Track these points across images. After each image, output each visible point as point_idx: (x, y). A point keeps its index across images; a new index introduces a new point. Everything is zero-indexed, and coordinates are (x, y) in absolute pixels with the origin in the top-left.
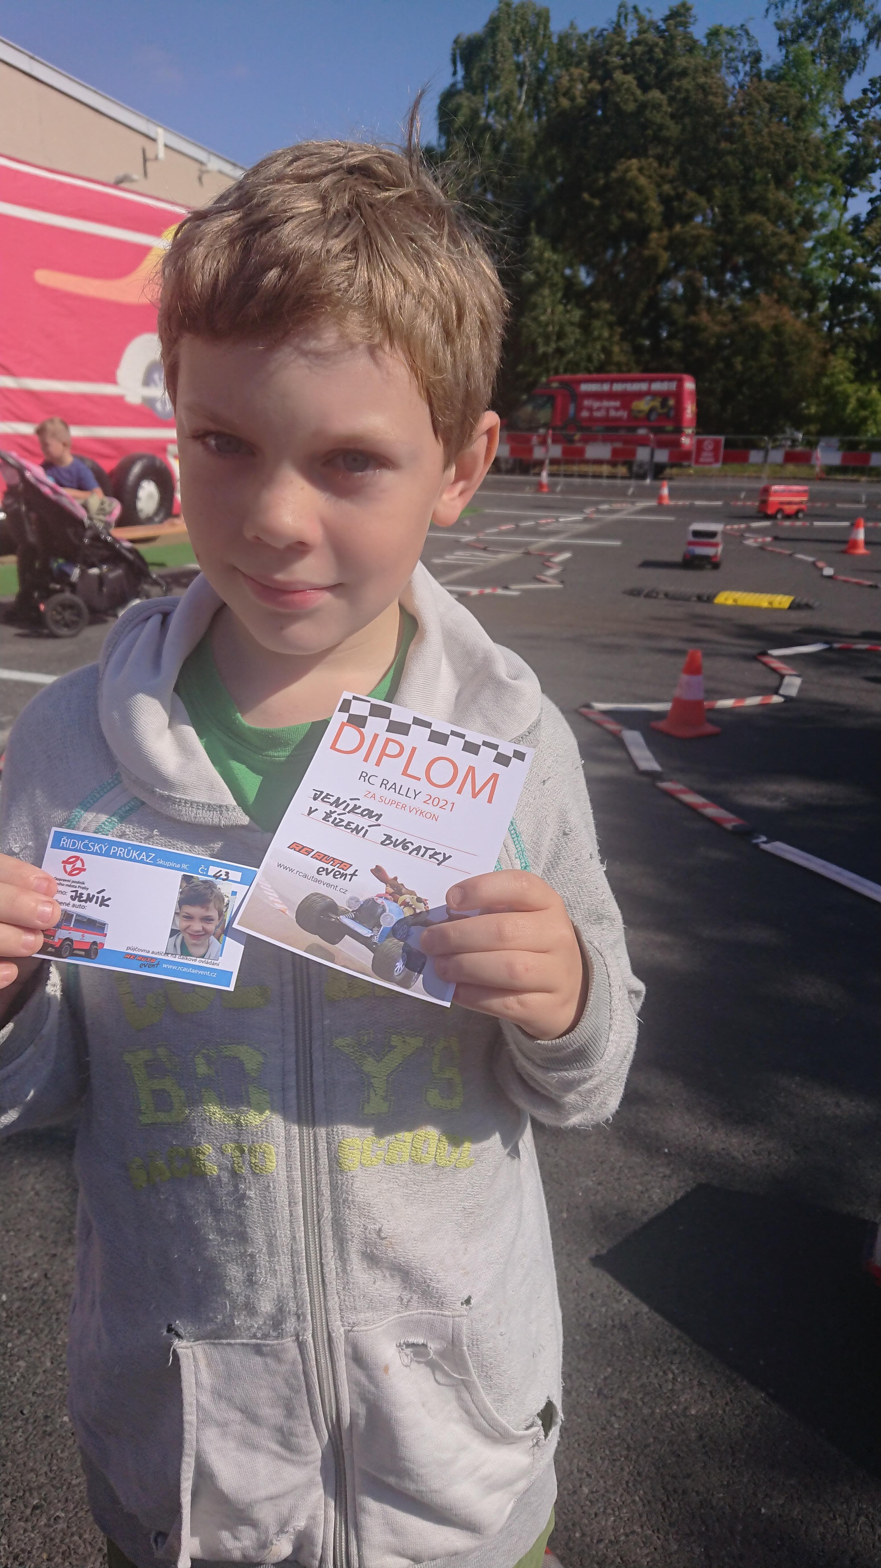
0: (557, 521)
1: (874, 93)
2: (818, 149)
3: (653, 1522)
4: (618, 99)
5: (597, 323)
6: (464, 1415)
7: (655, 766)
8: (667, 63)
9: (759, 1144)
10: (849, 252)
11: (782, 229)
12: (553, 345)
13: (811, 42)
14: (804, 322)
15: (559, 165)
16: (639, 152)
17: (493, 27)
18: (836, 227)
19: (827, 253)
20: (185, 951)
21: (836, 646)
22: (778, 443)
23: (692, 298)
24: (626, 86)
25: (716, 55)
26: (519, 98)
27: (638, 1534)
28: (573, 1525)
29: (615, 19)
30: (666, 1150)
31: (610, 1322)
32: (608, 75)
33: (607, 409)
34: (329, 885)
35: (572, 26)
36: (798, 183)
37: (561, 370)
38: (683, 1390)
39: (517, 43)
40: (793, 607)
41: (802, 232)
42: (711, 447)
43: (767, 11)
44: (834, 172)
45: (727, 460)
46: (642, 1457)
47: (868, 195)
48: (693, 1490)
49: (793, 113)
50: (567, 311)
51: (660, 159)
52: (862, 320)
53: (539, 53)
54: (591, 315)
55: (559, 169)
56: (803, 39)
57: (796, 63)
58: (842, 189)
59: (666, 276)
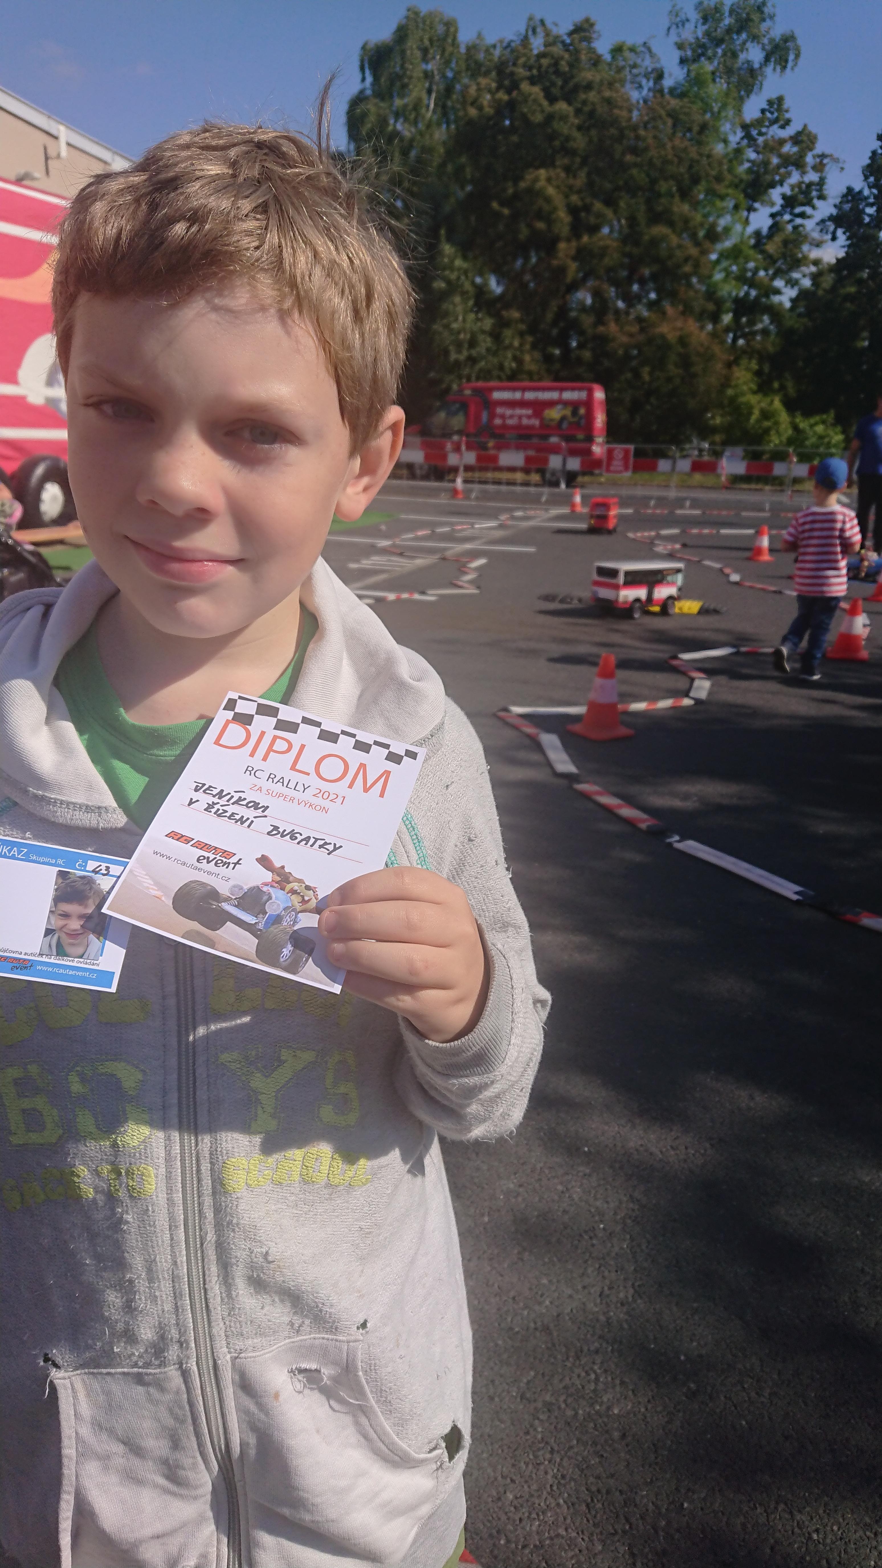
0: (473, 527)
1: (772, 113)
2: (720, 164)
3: (577, 1524)
4: (525, 110)
5: (508, 333)
6: (362, 1440)
7: (571, 768)
8: (572, 77)
9: (677, 1138)
10: (751, 265)
11: (687, 242)
12: (465, 353)
13: (711, 63)
14: (709, 334)
15: (468, 172)
16: (547, 162)
17: (402, 34)
18: (739, 240)
19: (730, 266)
20: (61, 951)
21: (743, 649)
22: (685, 453)
23: (601, 309)
24: (533, 97)
25: (620, 70)
26: (428, 106)
27: (563, 1537)
28: (498, 1532)
29: (523, 31)
30: (586, 1149)
31: (532, 1325)
32: (515, 85)
33: (520, 417)
34: (209, 873)
35: (479, 36)
36: (702, 196)
37: (473, 378)
38: (605, 1391)
39: (425, 51)
40: (703, 611)
41: (707, 244)
42: (621, 456)
43: (669, 29)
44: (736, 186)
45: (637, 468)
46: (565, 1459)
47: (768, 210)
48: (616, 1489)
49: (696, 129)
50: (478, 319)
51: (567, 169)
52: (765, 332)
53: (447, 63)
54: (502, 323)
55: (469, 177)
56: (703, 59)
57: (697, 81)
58: (744, 202)
59: (574, 287)
